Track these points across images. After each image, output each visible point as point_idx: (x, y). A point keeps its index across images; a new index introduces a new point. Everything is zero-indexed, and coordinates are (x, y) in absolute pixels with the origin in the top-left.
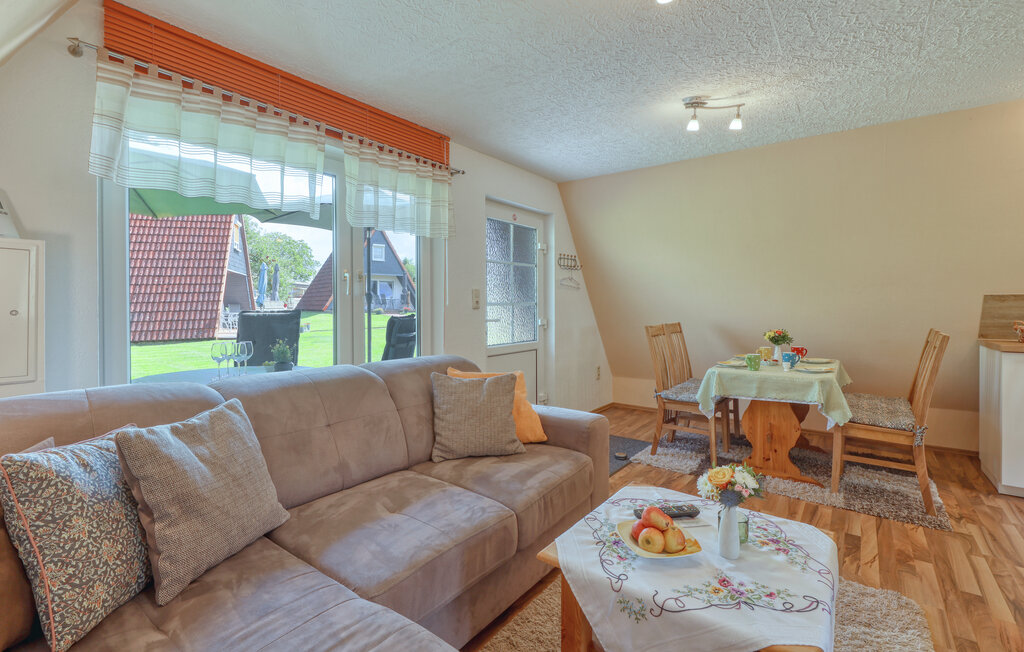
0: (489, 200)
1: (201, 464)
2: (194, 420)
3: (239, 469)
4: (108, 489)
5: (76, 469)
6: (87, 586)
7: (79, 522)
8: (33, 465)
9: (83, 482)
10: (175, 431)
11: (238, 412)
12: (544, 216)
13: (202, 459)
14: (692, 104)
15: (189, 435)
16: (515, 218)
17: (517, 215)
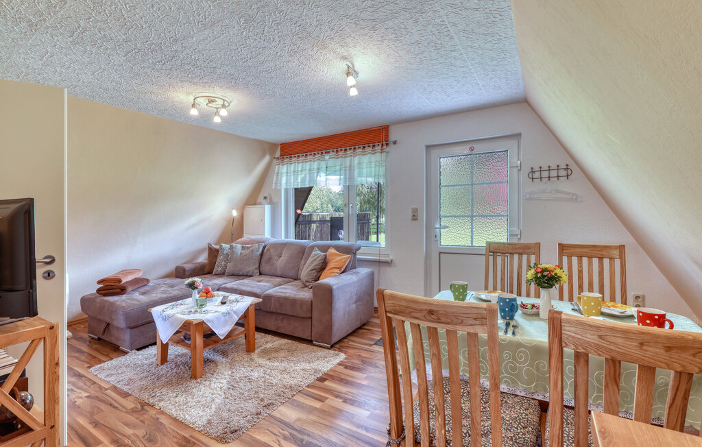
0: (428, 147)
1: (239, 254)
12: (517, 136)
13: (241, 253)
16: (472, 149)
17: (476, 146)
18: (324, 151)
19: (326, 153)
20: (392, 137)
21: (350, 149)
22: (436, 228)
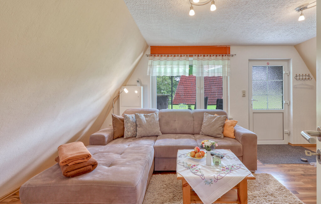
0: (250, 60)
1: (145, 120)
2: (148, 114)
3: (151, 123)
4: (134, 121)
5: (131, 117)
6: (128, 132)
7: (129, 124)
8: (126, 116)
9: (131, 119)
10: (144, 115)
11: (157, 115)
12: (288, 60)
13: (146, 120)
14: (301, 9)
15: (146, 116)
16: (268, 64)
17: (270, 62)
18: (188, 55)
19: (190, 56)
20: (231, 53)
21: (207, 56)
22: (251, 101)
